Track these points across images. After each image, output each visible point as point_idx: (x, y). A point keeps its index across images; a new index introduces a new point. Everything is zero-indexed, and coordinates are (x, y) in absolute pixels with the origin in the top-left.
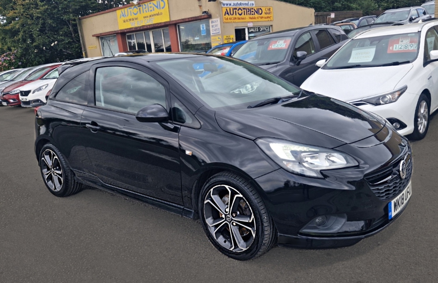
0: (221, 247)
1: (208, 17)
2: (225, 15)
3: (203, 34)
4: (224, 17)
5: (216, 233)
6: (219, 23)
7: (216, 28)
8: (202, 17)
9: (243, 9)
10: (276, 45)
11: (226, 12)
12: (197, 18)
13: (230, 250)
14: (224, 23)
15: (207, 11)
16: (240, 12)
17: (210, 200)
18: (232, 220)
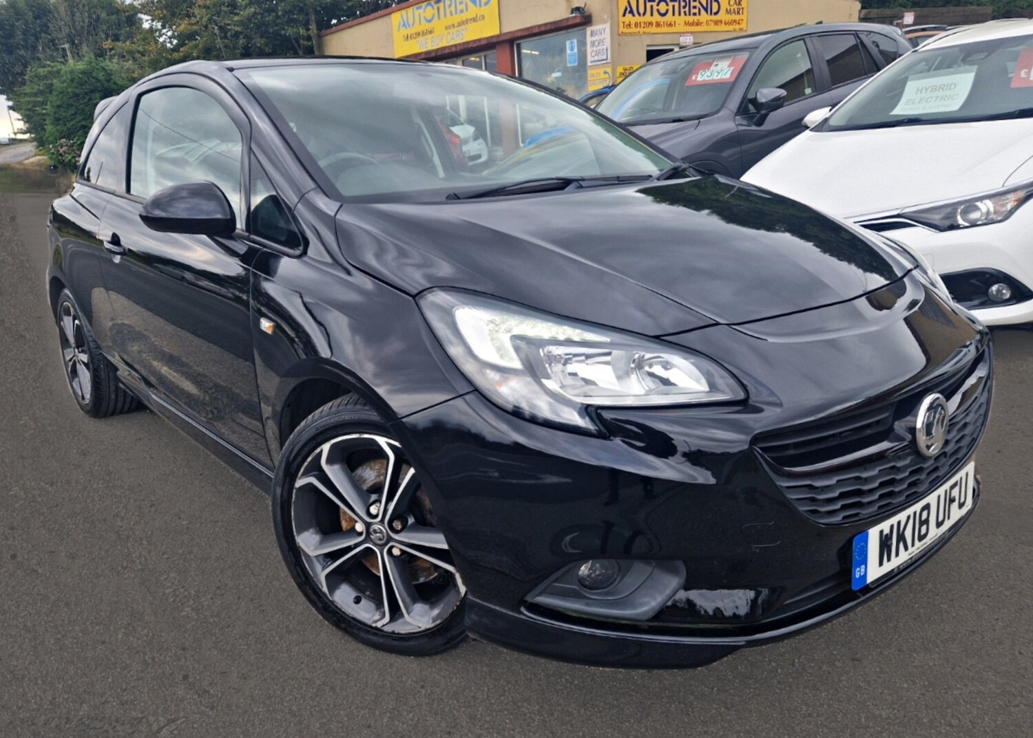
1: (583, 21)
2: (624, 15)
3: (570, 62)
4: (622, 19)
5: (327, 576)
6: (607, 36)
7: (601, 47)
8: (570, 23)
9: (672, 1)
10: (708, 73)
11: (626, 9)
12: (558, 25)
13: (376, 626)
14: (619, 35)
15: (582, 6)
16: (663, 7)
17: (315, 476)
18: (390, 539)
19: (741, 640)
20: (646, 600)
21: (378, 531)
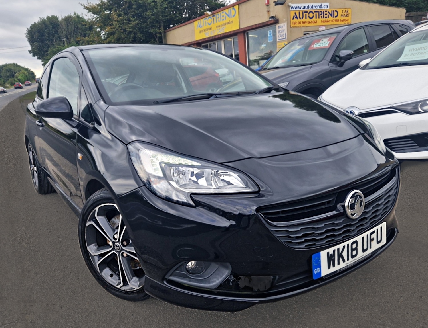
0: (105, 282)
1: (275, 22)
2: (293, 19)
3: (270, 40)
4: (292, 21)
5: (99, 265)
6: (285, 28)
7: (283, 33)
8: (269, 23)
9: (315, 12)
10: (319, 44)
11: (294, 16)
12: (265, 24)
13: (117, 287)
14: (291, 27)
15: (275, 16)
16: (311, 15)
17: (93, 221)
18: (122, 249)
19: (257, 300)
20: (215, 280)
21: (117, 245)
